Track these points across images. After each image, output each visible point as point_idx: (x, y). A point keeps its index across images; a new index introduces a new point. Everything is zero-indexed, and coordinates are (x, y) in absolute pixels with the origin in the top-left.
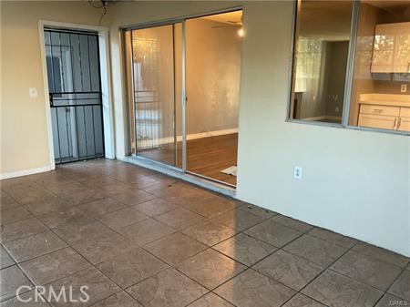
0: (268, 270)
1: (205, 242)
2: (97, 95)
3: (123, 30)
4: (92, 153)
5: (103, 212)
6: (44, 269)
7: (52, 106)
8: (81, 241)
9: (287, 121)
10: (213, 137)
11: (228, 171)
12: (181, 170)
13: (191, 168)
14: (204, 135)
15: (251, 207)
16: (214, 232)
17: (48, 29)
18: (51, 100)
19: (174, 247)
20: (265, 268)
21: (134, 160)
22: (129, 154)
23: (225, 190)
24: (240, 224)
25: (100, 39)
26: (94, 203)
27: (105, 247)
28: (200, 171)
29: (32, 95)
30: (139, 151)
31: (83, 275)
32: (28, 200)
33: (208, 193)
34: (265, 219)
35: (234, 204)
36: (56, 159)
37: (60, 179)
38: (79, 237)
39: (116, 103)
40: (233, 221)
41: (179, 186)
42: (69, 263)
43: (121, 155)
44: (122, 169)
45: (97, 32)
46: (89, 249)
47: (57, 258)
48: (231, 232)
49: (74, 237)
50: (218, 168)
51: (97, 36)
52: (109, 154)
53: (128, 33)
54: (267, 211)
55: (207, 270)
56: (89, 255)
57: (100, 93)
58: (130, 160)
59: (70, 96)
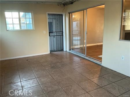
0: (107, 89)
1: (89, 78)
2: (62, 33)
3: (69, 13)
4: (60, 49)
5: (60, 66)
6: (43, 80)
7: (49, 36)
8: (53, 73)
9: (119, 40)
10: (98, 45)
11: (100, 56)
12: (85, 55)
13: (88, 55)
14: (95, 44)
15: (107, 68)
16: (92, 75)
17: (49, 15)
18: (49, 34)
19: (78, 78)
20: (107, 88)
21: (71, 52)
22: (70, 50)
23: (98, 62)
24: (101, 74)
25: (63, 16)
26: (58, 63)
27: (59, 76)
28: (91, 56)
29: (44, 33)
30: (73, 49)
31: (52, 83)
32: (42, 61)
33: (93, 63)
34: (111, 73)
35: (101, 67)
36: (50, 51)
37: (51, 56)
38: (53, 72)
39: (67, 35)
40: (99, 72)
41: (84, 60)
42: (49, 79)
43: (68, 50)
44: (68, 54)
45: (62, 14)
46: (55, 76)
47: (46, 77)
48: (98, 76)
49: (52, 72)
50: (97, 55)
51: (62, 16)
52: (65, 50)
53: (71, 14)
54: (112, 70)
55: (87, 86)
56: (54, 78)
57: (63, 32)
58: (70, 52)
59: (55, 33)
